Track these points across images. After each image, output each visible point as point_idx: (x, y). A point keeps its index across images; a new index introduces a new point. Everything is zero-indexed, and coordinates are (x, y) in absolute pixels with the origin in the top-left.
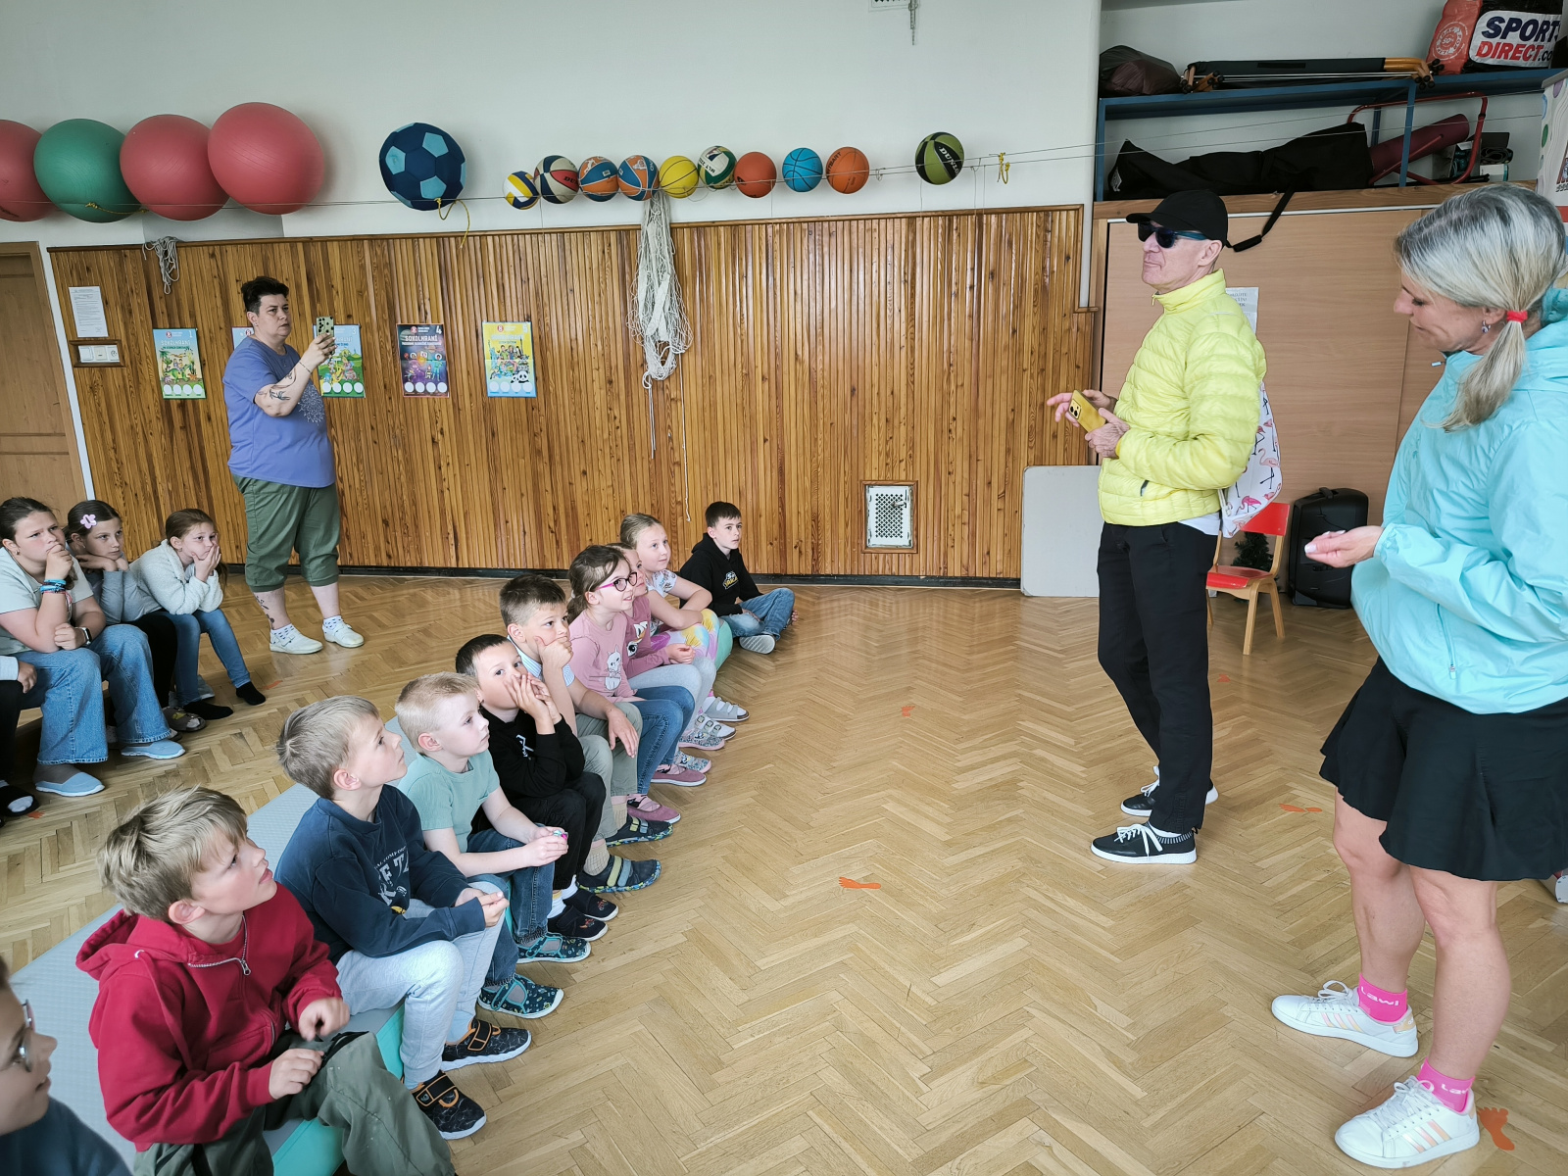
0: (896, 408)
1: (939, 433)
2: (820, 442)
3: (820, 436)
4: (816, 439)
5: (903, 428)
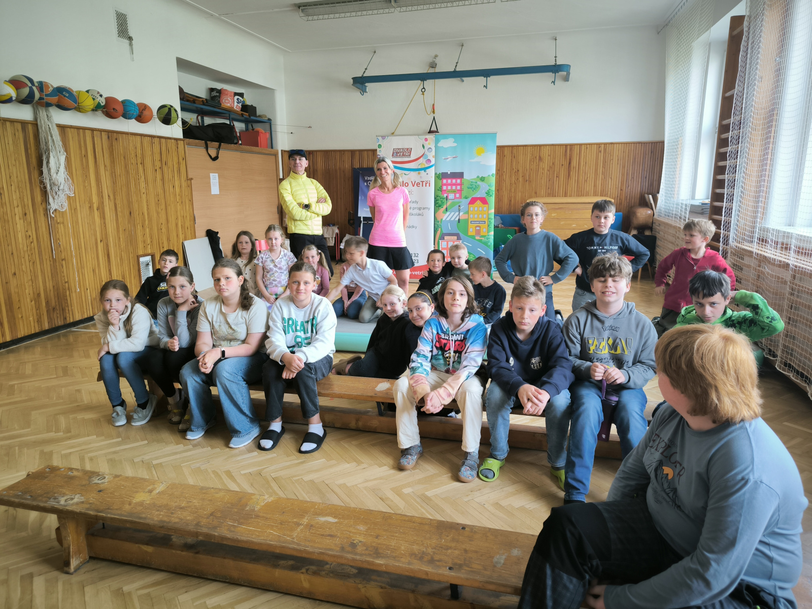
0: (145, 221)
1: (158, 230)
2: (121, 239)
3: (121, 237)
4: (120, 238)
5: (147, 230)
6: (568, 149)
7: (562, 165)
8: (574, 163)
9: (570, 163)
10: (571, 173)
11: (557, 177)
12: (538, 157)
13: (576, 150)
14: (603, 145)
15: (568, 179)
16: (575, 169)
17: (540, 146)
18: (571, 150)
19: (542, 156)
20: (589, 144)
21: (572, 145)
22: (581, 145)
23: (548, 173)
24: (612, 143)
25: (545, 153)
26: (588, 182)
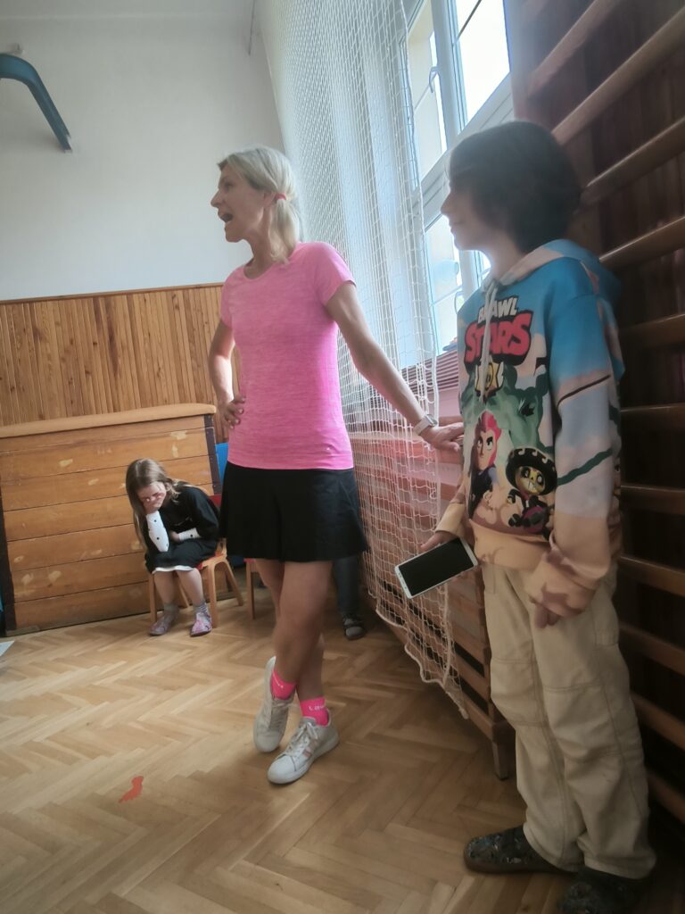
6: (101, 304)
7: (95, 344)
8: (122, 335)
9: (112, 338)
10: (120, 361)
11: (87, 372)
12: (30, 330)
13: (121, 306)
14: (180, 294)
15: (115, 375)
16: (126, 351)
17: (31, 302)
18: (108, 307)
19: (39, 325)
20: (149, 291)
21: (108, 297)
22: (129, 294)
23: (64, 366)
24: (198, 287)
25: (48, 319)
26: (162, 378)
